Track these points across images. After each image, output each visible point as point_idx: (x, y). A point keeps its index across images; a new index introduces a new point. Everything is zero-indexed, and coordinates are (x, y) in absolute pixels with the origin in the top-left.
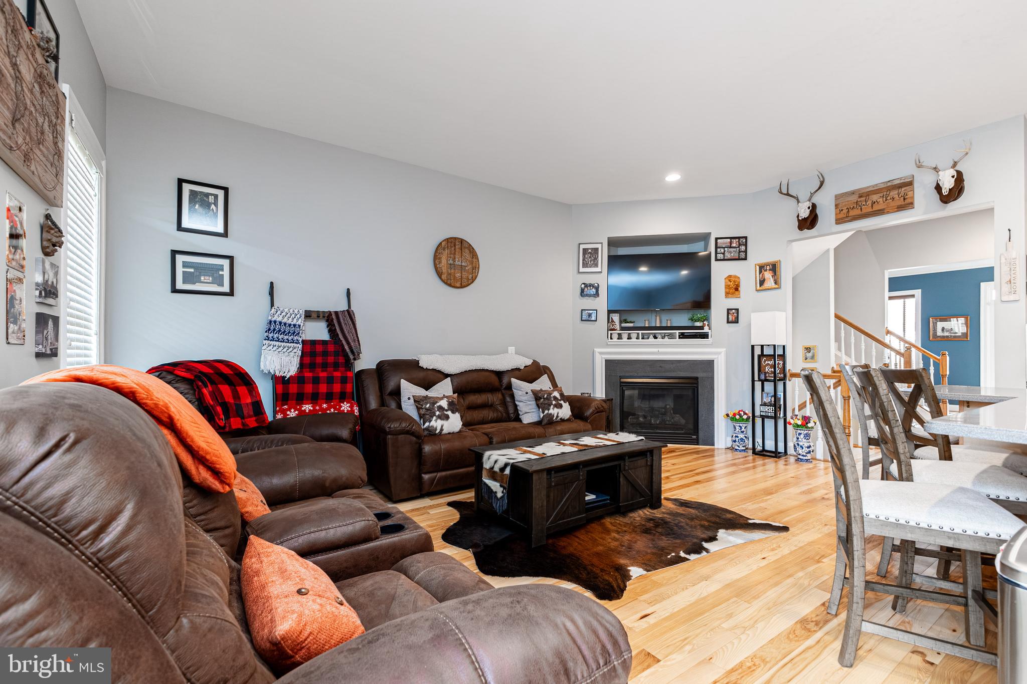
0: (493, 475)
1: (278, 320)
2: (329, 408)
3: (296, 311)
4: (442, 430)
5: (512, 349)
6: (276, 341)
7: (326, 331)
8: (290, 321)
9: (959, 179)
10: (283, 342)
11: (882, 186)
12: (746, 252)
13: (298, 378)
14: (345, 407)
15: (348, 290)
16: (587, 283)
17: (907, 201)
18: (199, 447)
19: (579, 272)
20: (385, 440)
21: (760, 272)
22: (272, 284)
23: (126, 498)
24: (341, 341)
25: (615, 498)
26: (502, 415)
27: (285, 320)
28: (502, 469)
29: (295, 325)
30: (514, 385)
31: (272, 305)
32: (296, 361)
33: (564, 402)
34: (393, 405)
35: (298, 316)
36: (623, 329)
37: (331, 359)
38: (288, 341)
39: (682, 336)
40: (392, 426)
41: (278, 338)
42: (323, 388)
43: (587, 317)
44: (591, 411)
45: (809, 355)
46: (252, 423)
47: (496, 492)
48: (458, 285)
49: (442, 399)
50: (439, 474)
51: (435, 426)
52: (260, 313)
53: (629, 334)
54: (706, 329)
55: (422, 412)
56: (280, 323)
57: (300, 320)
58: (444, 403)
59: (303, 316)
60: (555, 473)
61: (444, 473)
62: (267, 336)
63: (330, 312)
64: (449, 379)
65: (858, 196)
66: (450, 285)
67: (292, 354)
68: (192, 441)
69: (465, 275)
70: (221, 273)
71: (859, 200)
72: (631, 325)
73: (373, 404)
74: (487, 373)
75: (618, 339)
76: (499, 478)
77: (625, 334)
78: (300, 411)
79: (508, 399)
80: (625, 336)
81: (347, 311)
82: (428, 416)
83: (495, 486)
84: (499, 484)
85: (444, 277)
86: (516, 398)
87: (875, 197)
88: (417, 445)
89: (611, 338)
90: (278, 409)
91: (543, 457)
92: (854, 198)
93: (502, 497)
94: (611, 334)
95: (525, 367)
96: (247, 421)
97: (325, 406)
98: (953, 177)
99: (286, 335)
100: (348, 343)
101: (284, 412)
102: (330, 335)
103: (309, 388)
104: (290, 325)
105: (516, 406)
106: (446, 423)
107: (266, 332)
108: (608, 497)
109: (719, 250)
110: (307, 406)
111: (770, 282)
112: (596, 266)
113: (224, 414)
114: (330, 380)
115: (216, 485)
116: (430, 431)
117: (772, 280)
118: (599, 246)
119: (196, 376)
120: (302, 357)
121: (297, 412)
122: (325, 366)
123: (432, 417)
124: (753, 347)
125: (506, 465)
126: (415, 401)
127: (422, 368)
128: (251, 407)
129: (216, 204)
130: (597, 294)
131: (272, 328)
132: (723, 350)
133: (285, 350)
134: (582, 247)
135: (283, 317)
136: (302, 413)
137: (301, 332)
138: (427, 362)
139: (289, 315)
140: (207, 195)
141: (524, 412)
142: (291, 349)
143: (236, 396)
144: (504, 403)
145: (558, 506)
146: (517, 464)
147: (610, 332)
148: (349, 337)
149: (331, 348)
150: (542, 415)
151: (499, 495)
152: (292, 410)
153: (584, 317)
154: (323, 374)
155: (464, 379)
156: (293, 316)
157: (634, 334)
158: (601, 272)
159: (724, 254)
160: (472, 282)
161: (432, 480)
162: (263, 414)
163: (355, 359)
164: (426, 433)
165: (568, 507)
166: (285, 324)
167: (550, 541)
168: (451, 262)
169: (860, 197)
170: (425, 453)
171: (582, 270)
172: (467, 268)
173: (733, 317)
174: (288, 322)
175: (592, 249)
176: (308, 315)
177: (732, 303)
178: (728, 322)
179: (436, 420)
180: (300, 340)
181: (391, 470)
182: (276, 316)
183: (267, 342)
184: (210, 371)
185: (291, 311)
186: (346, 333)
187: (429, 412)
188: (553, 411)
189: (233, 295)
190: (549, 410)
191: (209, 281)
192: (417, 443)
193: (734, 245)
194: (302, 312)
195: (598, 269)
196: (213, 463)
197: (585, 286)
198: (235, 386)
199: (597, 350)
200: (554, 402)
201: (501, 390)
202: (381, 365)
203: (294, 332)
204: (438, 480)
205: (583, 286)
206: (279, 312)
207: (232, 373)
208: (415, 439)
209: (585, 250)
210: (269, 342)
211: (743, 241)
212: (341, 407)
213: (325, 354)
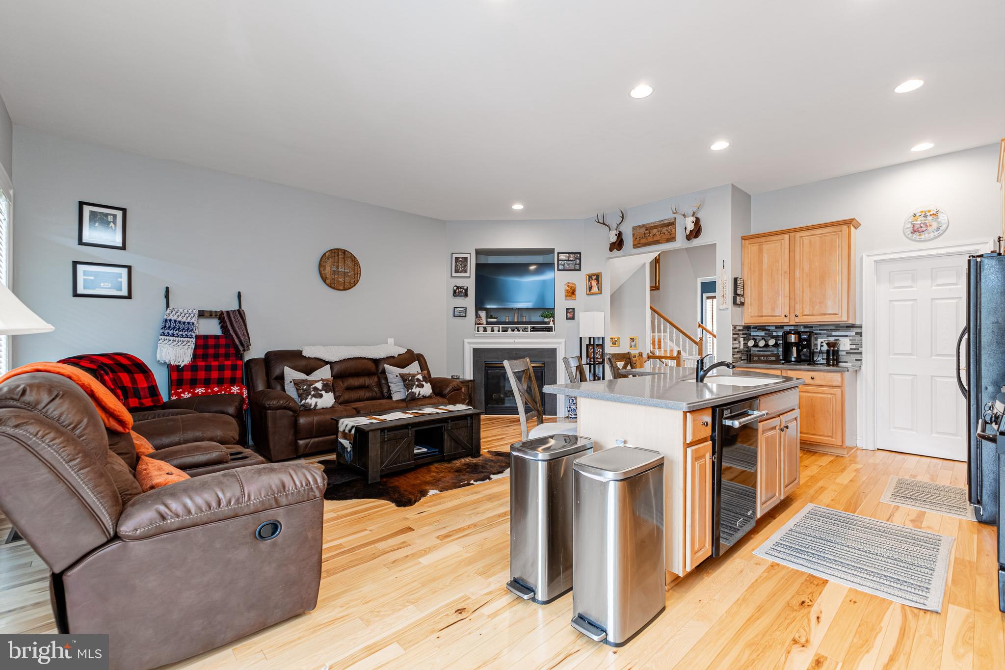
0: (345, 436)
1: (173, 319)
2: (220, 391)
3: (190, 311)
4: (316, 405)
5: (391, 341)
6: (171, 336)
7: (219, 327)
8: (184, 320)
9: (697, 222)
10: (178, 337)
11: (658, 224)
12: (580, 264)
13: (192, 367)
14: (235, 390)
15: (239, 293)
16: (459, 285)
17: (672, 236)
18: (110, 407)
19: (452, 277)
20: (266, 415)
21: (589, 281)
22: (167, 288)
23: (84, 417)
24: (232, 336)
25: (442, 451)
26: (376, 394)
27: (180, 319)
28: (350, 431)
29: (189, 323)
30: (387, 370)
31: (168, 306)
32: (189, 352)
33: (426, 383)
34: (279, 388)
35: (192, 315)
36: (488, 323)
37: (222, 351)
38: (182, 336)
39: (534, 329)
40: (271, 403)
41: (173, 334)
42: (215, 375)
43: (460, 313)
44: (448, 389)
45: (633, 344)
46: (148, 402)
47: (347, 448)
48: (342, 288)
49: (318, 381)
50: (313, 440)
51: (310, 403)
52: (157, 313)
53: (492, 328)
54: (551, 324)
55: (301, 392)
56: (175, 321)
57: (194, 318)
58: (319, 385)
59: (197, 316)
60: (388, 432)
61: (316, 440)
62: (163, 333)
63: (222, 312)
64: (329, 365)
65: (645, 229)
66: (334, 288)
67: (186, 347)
68: (106, 404)
69: (347, 279)
70: (119, 280)
71: (646, 232)
72: (495, 320)
73: (260, 387)
74: (365, 361)
75: (484, 331)
76: (348, 438)
77: (489, 328)
78: (193, 393)
79: (383, 381)
80: (489, 329)
81: (238, 310)
82: (305, 395)
83: (346, 443)
84: (348, 442)
85: (328, 281)
86: (389, 380)
87: (655, 231)
88: (294, 418)
89: (478, 331)
90: (173, 392)
91: (382, 421)
92: (643, 230)
93: (350, 451)
94: (478, 328)
95: (398, 355)
96: (144, 401)
97: (216, 389)
98: (693, 222)
99: (180, 331)
100: (238, 337)
101: (178, 394)
102: (222, 330)
103: (201, 375)
104: (184, 323)
105: (389, 387)
106: (319, 401)
107: (162, 329)
108: (437, 450)
109: (560, 262)
110: (200, 389)
111: (595, 289)
112: (466, 272)
113: (123, 395)
114: (221, 368)
115: (119, 428)
116: (305, 407)
117: (596, 287)
118: (468, 256)
119: (99, 367)
120: (195, 349)
121: (190, 395)
122: (216, 357)
123: (308, 396)
124: (581, 338)
125: (353, 427)
126: (295, 384)
127: (305, 357)
128: (147, 390)
129: (115, 222)
130: (466, 295)
131: (167, 326)
132: (563, 340)
133: (179, 344)
134: (455, 256)
135: (178, 316)
136: (195, 395)
137: (194, 328)
138: (309, 352)
139: (183, 314)
140: (107, 215)
141: (394, 391)
142: (185, 343)
143: (134, 381)
144: (379, 385)
145: (391, 455)
146: (359, 426)
147: (477, 326)
148: (239, 333)
149: (222, 341)
150: (407, 393)
151: (349, 449)
152: (186, 393)
153: (456, 313)
154: (215, 363)
155: (343, 366)
156: (187, 315)
157: (496, 327)
158: (470, 277)
159: (564, 265)
160: (354, 286)
161: (307, 445)
162: (158, 396)
163: (244, 350)
164: (302, 408)
165: (399, 455)
166: (180, 322)
167: (385, 480)
168: (335, 269)
169: (647, 230)
170: (300, 423)
171: (454, 274)
172: (349, 274)
173: (571, 315)
174: (182, 320)
175: (462, 258)
176: (202, 314)
177: (570, 304)
178: (567, 319)
179: (311, 398)
180: (194, 335)
181: (271, 437)
182: (171, 315)
183: (163, 337)
184: (111, 362)
185: (186, 311)
186: (237, 329)
187: (305, 392)
188: (416, 390)
189: (131, 298)
190: (412, 389)
191: (108, 287)
192: (293, 416)
193: (571, 259)
194: (196, 312)
195: (467, 275)
196: (118, 416)
197: (457, 288)
198: (132, 373)
199: (466, 340)
200: (416, 383)
201: (377, 374)
202: (268, 355)
203: (189, 329)
204: (311, 445)
205: (455, 288)
206: (174, 312)
207: (129, 363)
208: (291, 413)
209: (457, 259)
210: (164, 337)
211: (578, 256)
212: (232, 389)
213: (216, 346)
